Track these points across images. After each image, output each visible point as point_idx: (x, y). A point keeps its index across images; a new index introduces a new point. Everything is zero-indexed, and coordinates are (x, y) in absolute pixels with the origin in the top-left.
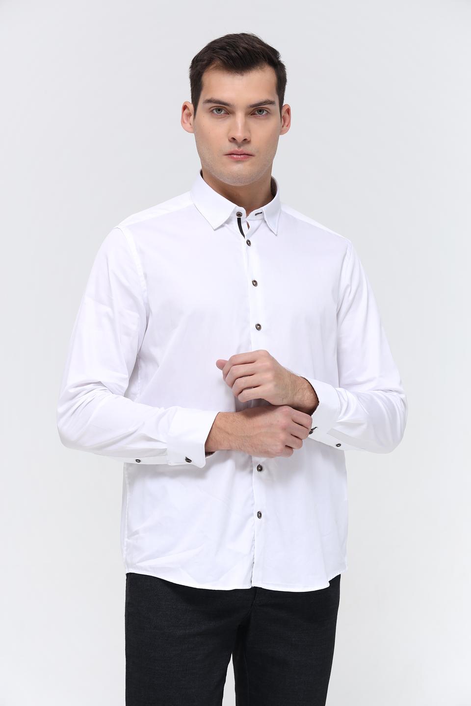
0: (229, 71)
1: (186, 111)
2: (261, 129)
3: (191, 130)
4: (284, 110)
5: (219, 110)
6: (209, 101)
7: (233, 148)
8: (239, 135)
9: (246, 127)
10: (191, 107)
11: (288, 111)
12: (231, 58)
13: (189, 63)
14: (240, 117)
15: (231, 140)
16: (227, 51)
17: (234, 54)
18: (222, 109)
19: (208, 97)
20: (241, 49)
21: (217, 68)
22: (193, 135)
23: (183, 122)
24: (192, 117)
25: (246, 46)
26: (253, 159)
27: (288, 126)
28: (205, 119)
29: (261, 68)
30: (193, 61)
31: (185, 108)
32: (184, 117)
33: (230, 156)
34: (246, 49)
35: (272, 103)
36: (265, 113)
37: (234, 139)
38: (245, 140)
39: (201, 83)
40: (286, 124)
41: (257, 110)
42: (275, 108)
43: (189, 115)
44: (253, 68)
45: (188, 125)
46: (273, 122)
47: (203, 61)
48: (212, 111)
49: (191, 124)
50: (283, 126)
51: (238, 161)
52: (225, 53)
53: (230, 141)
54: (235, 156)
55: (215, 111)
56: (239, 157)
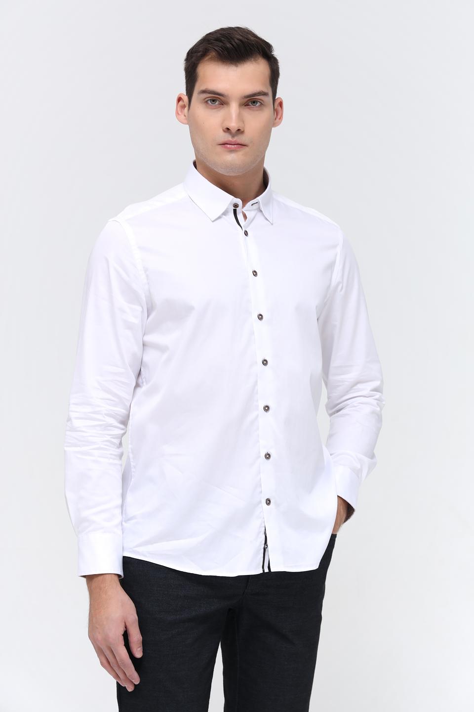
0: (224, 62)
1: (181, 103)
2: (254, 120)
3: (186, 121)
4: (277, 103)
5: (214, 101)
6: (204, 92)
7: (227, 137)
8: (233, 125)
9: (240, 117)
10: (186, 98)
11: (281, 104)
12: (227, 49)
13: (184, 56)
14: (234, 107)
15: (226, 130)
16: (222, 42)
17: (229, 45)
18: (217, 99)
19: (203, 88)
20: (236, 41)
21: (212, 59)
22: (187, 126)
23: (177, 113)
24: (186, 109)
25: (241, 38)
26: (246, 149)
27: (281, 118)
28: (199, 109)
29: (255, 60)
30: (188, 54)
31: (179, 99)
32: (179, 109)
33: (223, 146)
34: (241, 40)
35: (265, 94)
36: (258, 104)
37: (228, 129)
38: (239, 130)
39: (196, 75)
40: (279, 117)
41: (251, 101)
42: (268, 99)
43: (184, 107)
44: (247, 59)
45: (182, 117)
46: (266, 113)
47: (199, 52)
48: (206, 102)
49: (185, 116)
50: (276, 119)
51: (231, 151)
52: (221, 44)
53: (224, 131)
54: (228, 146)
55: (209, 102)
56: (233, 146)
